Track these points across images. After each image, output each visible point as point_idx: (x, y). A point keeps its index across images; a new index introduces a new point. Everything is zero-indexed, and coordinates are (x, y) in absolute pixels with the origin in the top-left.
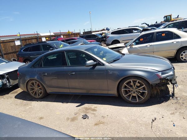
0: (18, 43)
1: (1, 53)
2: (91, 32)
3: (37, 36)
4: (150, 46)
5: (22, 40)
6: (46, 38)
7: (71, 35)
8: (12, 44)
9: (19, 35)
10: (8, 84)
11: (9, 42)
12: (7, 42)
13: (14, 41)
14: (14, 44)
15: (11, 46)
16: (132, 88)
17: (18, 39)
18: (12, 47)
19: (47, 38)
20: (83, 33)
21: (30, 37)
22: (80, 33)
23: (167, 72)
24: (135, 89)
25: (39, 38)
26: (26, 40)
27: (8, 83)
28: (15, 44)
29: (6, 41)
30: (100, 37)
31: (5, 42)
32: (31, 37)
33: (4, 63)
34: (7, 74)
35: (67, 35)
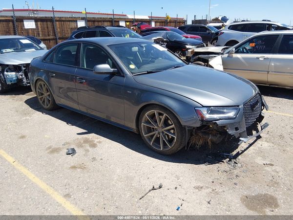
0: (81, 24)
1: (55, 36)
2: (205, 21)
3: (112, 17)
4: (265, 59)
5: (88, 21)
6: (126, 22)
7: (170, 22)
8: (73, 25)
9: (84, 12)
10: (25, 80)
11: (69, 21)
12: (66, 21)
13: (76, 21)
14: (75, 25)
15: (71, 27)
16: (157, 126)
17: (83, 19)
18: (72, 29)
19: (128, 23)
20: (193, 22)
21: (101, 18)
22: (186, 21)
23: (225, 111)
24: (161, 129)
25: (115, 21)
26: (94, 21)
27: (25, 78)
28: (77, 26)
29: (64, 19)
30: (213, 32)
31: (63, 21)
32: (104, 18)
33: (34, 50)
34: (25, 65)
35: (162, 22)
